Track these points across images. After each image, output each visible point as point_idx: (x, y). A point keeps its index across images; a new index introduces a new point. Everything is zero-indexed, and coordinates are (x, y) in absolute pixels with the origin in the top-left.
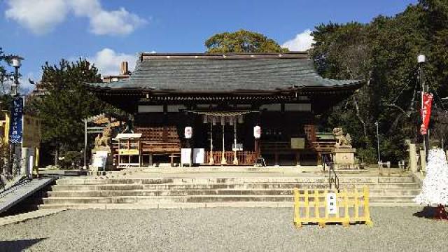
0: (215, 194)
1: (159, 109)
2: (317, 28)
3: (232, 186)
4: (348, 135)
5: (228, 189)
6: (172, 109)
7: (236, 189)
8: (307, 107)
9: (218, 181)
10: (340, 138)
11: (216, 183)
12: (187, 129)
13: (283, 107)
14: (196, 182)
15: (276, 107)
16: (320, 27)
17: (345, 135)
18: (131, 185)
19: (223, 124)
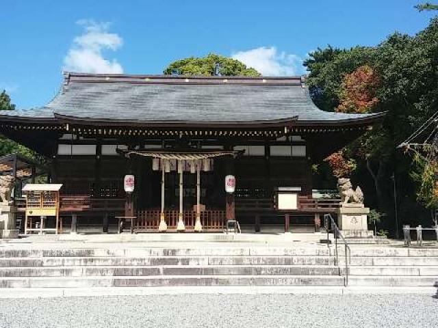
0: (158, 273)
1: (90, 150)
2: (311, 55)
3: (186, 261)
4: (358, 189)
5: (180, 266)
6: (109, 150)
7: (192, 265)
8: (300, 151)
9: (166, 252)
10: (349, 192)
11: (161, 256)
12: (127, 177)
13: (267, 151)
14: (130, 255)
15: (258, 151)
16: (316, 53)
17: (354, 189)
18: (25, 259)
19: (180, 171)
